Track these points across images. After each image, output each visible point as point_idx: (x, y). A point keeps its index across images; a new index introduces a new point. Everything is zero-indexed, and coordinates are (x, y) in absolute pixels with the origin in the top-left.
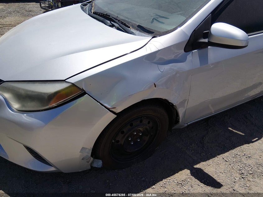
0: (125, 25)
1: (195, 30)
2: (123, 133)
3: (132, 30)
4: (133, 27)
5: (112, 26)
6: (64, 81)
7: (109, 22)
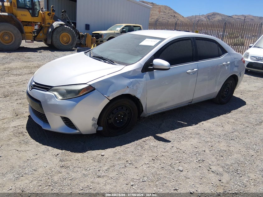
0: (112, 61)
1: (146, 63)
2: (113, 113)
3: (116, 64)
4: (116, 62)
5: (105, 62)
6: (86, 84)
7: (103, 60)
